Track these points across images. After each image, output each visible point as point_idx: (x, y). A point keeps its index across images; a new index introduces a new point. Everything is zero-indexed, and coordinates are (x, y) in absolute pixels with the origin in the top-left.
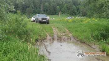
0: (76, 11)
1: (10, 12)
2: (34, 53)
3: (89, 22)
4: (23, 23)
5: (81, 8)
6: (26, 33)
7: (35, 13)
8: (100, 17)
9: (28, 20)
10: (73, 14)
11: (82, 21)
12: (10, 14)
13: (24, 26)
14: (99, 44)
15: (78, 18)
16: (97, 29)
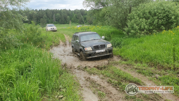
0: (83, 20)
2: (48, 57)
3: (94, 29)
5: (88, 17)
6: (41, 40)
7: (48, 23)
8: (103, 25)
10: (81, 22)
11: (88, 29)
12: (24, 24)
13: (38, 34)
15: (85, 26)
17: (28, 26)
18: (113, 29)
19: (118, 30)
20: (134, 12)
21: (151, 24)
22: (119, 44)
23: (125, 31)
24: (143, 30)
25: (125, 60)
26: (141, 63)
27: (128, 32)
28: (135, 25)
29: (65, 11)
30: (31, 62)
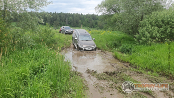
0: (94, 25)
1: (40, 24)
2: (61, 60)
3: (104, 34)
4: (51, 33)
5: (99, 22)
6: (54, 42)
7: (61, 25)
8: (113, 30)
9: (55, 31)
10: (92, 26)
11: (99, 33)
12: (40, 26)
13: (51, 36)
14: (113, 52)
15: (95, 31)
16: (111, 40)
17: (43, 28)
18: (123, 35)
19: (128, 36)
20: (146, 20)
21: (163, 33)
22: (129, 51)
23: (136, 38)
24: (154, 38)
25: (135, 68)
26: (152, 72)
27: (139, 39)
28: (146, 33)
29: (77, 15)
30: (44, 62)
